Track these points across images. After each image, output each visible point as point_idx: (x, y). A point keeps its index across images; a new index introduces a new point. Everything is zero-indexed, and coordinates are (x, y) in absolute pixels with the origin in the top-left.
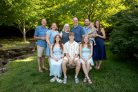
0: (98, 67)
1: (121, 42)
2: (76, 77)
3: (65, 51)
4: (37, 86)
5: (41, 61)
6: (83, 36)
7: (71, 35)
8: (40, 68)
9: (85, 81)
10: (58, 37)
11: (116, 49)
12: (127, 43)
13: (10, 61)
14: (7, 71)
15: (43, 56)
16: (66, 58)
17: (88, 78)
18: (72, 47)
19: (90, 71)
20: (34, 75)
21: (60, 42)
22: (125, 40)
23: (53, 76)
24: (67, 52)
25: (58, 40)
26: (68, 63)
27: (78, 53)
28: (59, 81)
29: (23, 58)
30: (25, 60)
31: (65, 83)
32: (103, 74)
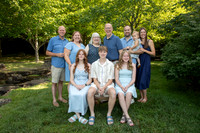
0: (145, 100)
1: (180, 61)
2: (109, 114)
3: (93, 75)
4: (47, 128)
5: (56, 89)
6: (121, 51)
7: (101, 50)
8: (55, 101)
9: (122, 121)
10: (81, 53)
11: (172, 72)
12: (189, 63)
13: (12, 88)
14: (4, 103)
15: (61, 82)
16: (93, 85)
17: (128, 117)
18: (103, 69)
19: (131, 106)
20: (45, 111)
21: (85, 61)
22: (186, 58)
23: (73, 114)
24: (95, 77)
25: (82, 57)
26: (97, 93)
27: (113, 78)
28: (83, 120)
29: (31, 85)
30: (34, 88)
31: (91, 123)
32: (151, 111)
